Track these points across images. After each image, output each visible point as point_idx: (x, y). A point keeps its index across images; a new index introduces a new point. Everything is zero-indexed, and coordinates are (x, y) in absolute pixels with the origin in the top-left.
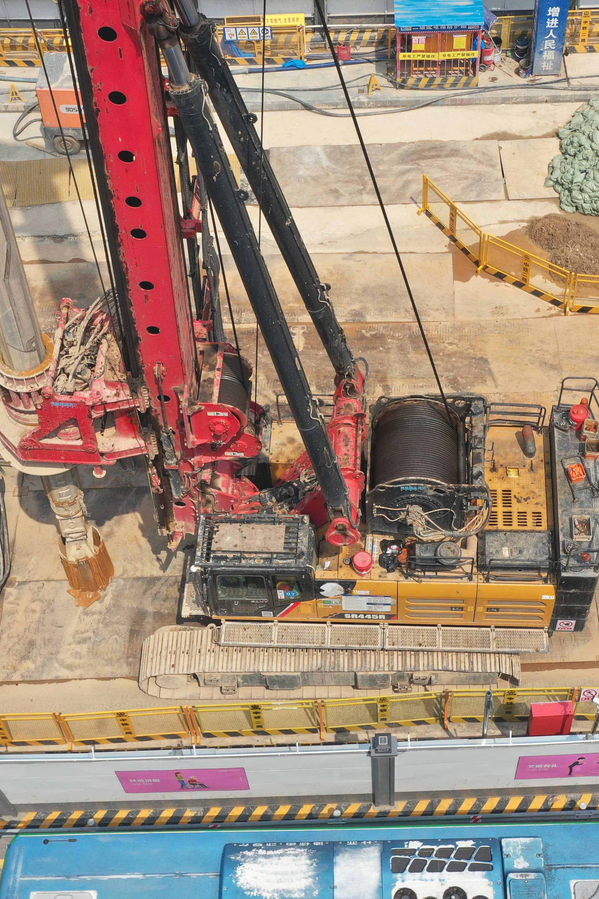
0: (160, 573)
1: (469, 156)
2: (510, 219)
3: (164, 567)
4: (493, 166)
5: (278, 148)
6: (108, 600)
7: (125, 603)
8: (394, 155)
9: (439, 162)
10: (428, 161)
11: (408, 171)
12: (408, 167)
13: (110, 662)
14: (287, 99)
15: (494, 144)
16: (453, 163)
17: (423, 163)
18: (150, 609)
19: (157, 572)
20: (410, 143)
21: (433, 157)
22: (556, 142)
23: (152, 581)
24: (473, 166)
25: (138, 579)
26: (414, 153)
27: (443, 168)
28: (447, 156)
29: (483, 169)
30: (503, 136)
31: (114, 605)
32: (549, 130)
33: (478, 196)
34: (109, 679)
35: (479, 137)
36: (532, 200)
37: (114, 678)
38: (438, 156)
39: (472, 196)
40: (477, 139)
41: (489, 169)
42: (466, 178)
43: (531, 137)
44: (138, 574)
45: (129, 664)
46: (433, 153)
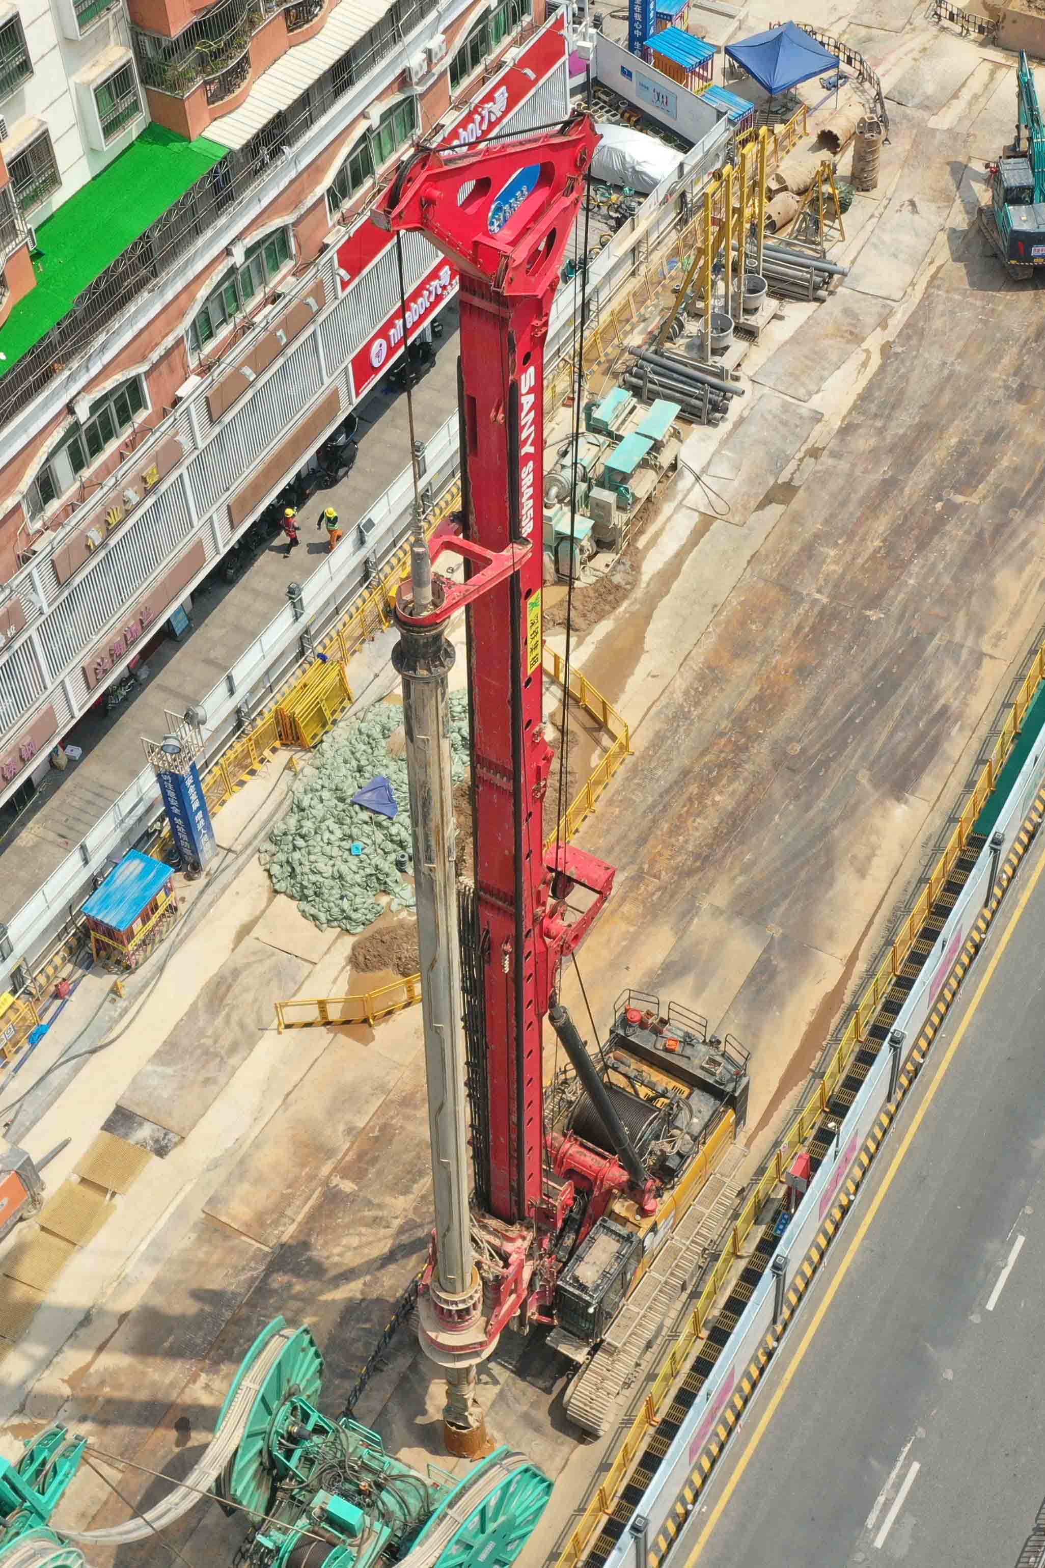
0: (499, 1387)
1: (248, 965)
2: (336, 974)
3: (496, 1382)
4: (273, 954)
5: (122, 1097)
6: (497, 1435)
7: (509, 1424)
8: (203, 1018)
9: (236, 989)
10: (230, 995)
11: (228, 1016)
12: (224, 1013)
13: (551, 1457)
14: (73, 1061)
15: (248, 941)
16: (245, 979)
17: (229, 1000)
18: (525, 1408)
19: (497, 1389)
20: (198, 997)
21: (228, 990)
22: (281, 898)
23: (501, 1396)
24: (259, 969)
25: (493, 1404)
26: (211, 1001)
27: (247, 990)
28: (234, 980)
29: (269, 962)
30: (245, 930)
31: (505, 1433)
32: (265, 895)
33: (295, 983)
34: (566, 1463)
35: (232, 946)
36: (329, 948)
37: (568, 1460)
38: (230, 987)
39: (292, 987)
40: (233, 950)
41: (273, 958)
42: (270, 980)
43: (264, 911)
44: (489, 1403)
45: (562, 1444)
46: (223, 989)
